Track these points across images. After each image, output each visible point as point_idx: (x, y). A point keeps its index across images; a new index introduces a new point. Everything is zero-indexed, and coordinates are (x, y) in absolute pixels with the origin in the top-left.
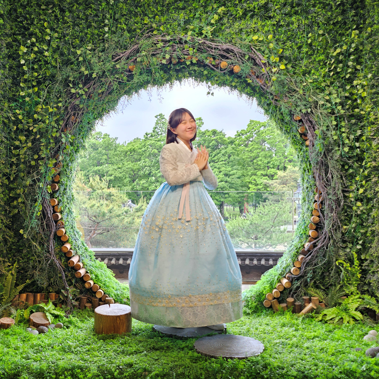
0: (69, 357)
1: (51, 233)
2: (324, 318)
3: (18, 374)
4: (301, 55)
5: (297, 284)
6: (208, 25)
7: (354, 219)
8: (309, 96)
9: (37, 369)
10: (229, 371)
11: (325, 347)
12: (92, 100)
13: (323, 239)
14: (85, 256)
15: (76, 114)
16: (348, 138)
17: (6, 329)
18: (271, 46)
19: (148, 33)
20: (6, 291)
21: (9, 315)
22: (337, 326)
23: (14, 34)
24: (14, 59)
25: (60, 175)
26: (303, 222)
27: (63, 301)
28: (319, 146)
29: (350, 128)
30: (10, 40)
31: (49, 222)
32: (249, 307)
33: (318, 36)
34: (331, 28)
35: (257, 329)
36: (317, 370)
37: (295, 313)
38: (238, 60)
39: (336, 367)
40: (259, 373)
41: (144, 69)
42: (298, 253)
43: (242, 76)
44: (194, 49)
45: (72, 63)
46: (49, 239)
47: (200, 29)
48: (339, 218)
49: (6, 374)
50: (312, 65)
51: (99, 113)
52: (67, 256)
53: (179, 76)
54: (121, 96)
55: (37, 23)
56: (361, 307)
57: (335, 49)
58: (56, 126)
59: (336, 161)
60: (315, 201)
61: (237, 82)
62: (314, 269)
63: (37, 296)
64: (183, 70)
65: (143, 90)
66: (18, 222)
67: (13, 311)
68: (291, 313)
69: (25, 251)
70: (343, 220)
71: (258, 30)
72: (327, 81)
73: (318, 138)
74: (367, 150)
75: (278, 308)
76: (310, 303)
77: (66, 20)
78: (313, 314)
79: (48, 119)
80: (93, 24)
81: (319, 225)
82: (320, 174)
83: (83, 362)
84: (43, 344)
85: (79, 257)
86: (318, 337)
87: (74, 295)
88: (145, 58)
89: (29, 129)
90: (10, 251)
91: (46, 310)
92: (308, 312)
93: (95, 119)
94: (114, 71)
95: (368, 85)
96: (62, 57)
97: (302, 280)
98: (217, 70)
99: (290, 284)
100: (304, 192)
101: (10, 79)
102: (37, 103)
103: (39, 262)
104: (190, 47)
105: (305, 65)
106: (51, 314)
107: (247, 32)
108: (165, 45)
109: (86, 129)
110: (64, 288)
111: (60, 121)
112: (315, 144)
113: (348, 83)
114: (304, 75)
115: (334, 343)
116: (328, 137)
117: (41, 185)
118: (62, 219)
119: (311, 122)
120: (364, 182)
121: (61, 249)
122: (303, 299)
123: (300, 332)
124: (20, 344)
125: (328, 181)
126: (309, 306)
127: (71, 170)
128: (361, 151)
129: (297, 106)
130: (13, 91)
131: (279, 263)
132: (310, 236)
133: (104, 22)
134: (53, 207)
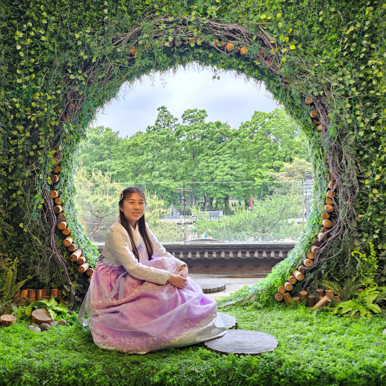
0: (73, 355)
1: (52, 227)
2: (339, 312)
3: (19, 373)
4: (312, 34)
5: (310, 276)
6: (212, 4)
7: (370, 208)
8: (321, 78)
9: (39, 368)
10: (242, 368)
11: (343, 342)
12: (92, 86)
13: (337, 228)
14: (88, 250)
15: (76, 102)
16: (363, 121)
17: (7, 326)
18: (281, 25)
19: (149, 14)
20: (7, 287)
21: (10, 312)
22: (353, 319)
23: (9, 19)
24: (9, 45)
25: (60, 166)
26: (316, 212)
27: (66, 297)
28: (332, 130)
29: (365, 112)
30: (5, 24)
31: (50, 215)
32: (260, 301)
33: (330, 14)
34: (344, 5)
35: (269, 324)
36: (335, 366)
37: (309, 307)
38: (245, 42)
39: (355, 363)
40: (274, 370)
41: (146, 53)
42: (310, 244)
43: (249, 57)
44: (198, 30)
45: (70, 48)
46: (50, 232)
47: (204, 9)
48: (354, 206)
49: (7, 373)
50: (323, 45)
51: (99, 101)
52: (69, 250)
53: (183, 60)
54: (123, 82)
55: (33, 7)
56: (379, 299)
57: (349, 27)
58: (55, 114)
59: (351, 146)
60: (329, 189)
61: (244, 65)
62: (328, 260)
63: (39, 292)
64: (187, 53)
65: (145, 75)
66: (18, 215)
67: (14, 308)
68: (305, 307)
69: (25, 246)
70: (359, 208)
71: (266, 9)
72: (341, 61)
73: (331, 122)
74: (383, 134)
75: (291, 301)
76: (324, 296)
77: (63, 3)
78: (328, 308)
79: (47, 107)
80: (92, 6)
81: (332, 214)
82: (333, 161)
83: (87, 360)
84: (45, 342)
85: (82, 251)
86: (334, 332)
87: (77, 290)
88: (147, 41)
89: (26, 118)
90: (10, 245)
91: (48, 306)
92: (323, 305)
93: (96, 106)
94: (114, 55)
95: (383, 65)
96: (60, 42)
97: (316, 272)
98: (223, 52)
99: (303, 276)
100: (316, 180)
101: (6, 66)
102: (35, 91)
103: (41, 257)
104: (194, 28)
105: (316, 45)
106: (53, 310)
107: (254, 11)
108: (167, 27)
109: (86, 117)
110: (67, 284)
111: (59, 109)
112: (328, 128)
113: (362, 63)
114: (315, 55)
115: (352, 338)
116: (342, 121)
117: (41, 177)
118: (63, 211)
119: (323, 105)
120: (380, 168)
121: (63, 243)
122: (317, 292)
123: (315, 327)
124: (21, 342)
125: (342, 167)
126: (324, 299)
127: (71, 160)
128: (377, 135)
129: (308, 88)
130: (9, 79)
131: (290, 255)
132: (323, 226)
133: (103, 4)
134: (54, 199)
